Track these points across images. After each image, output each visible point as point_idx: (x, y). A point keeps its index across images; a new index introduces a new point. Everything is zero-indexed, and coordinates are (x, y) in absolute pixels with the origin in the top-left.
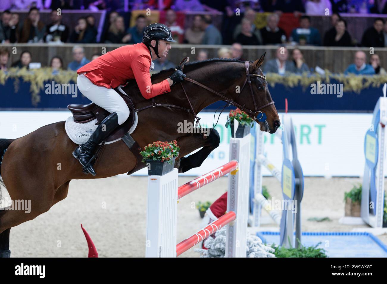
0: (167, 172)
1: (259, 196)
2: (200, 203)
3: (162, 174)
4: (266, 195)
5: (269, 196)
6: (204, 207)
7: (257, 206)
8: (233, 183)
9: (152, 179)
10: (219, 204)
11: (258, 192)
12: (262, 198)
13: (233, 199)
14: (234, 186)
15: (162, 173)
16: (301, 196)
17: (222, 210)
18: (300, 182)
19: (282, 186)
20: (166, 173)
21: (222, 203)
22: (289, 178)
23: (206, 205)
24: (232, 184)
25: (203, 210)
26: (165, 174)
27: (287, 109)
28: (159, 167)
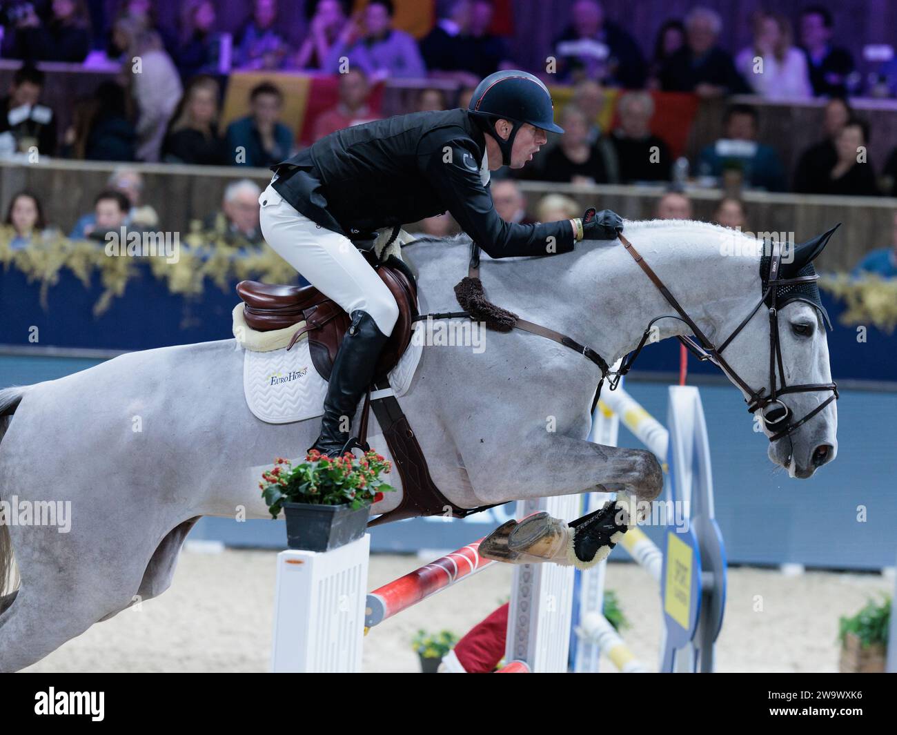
0: (345, 541)
1: (594, 620)
2: (422, 633)
3: (329, 547)
4: (614, 617)
5: (622, 619)
6: (433, 645)
7: (588, 647)
8: (526, 581)
9: (290, 562)
10: (480, 639)
11: (591, 609)
12: (604, 625)
13: (523, 625)
14: (528, 589)
15: (329, 544)
16: (717, 625)
17: (489, 656)
18: (715, 583)
19: (663, 594)
20: (339, 543)
21: (490, 637)
22: (686, 569)
23: (440, 640)
24: (523, 582)
25: (431, 653)
26: (339, 546)
27: (684, 371)
28: (321, 525)
